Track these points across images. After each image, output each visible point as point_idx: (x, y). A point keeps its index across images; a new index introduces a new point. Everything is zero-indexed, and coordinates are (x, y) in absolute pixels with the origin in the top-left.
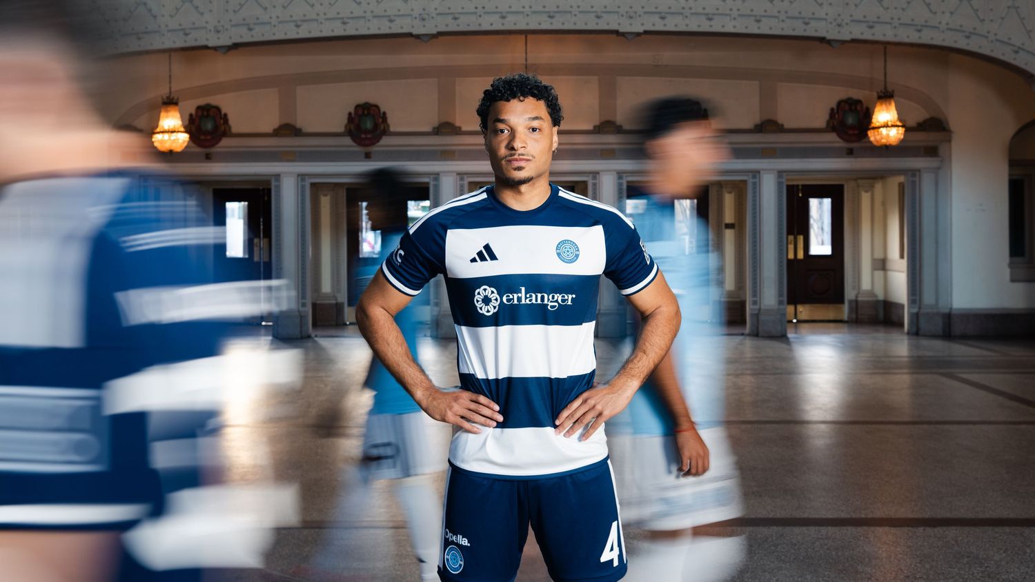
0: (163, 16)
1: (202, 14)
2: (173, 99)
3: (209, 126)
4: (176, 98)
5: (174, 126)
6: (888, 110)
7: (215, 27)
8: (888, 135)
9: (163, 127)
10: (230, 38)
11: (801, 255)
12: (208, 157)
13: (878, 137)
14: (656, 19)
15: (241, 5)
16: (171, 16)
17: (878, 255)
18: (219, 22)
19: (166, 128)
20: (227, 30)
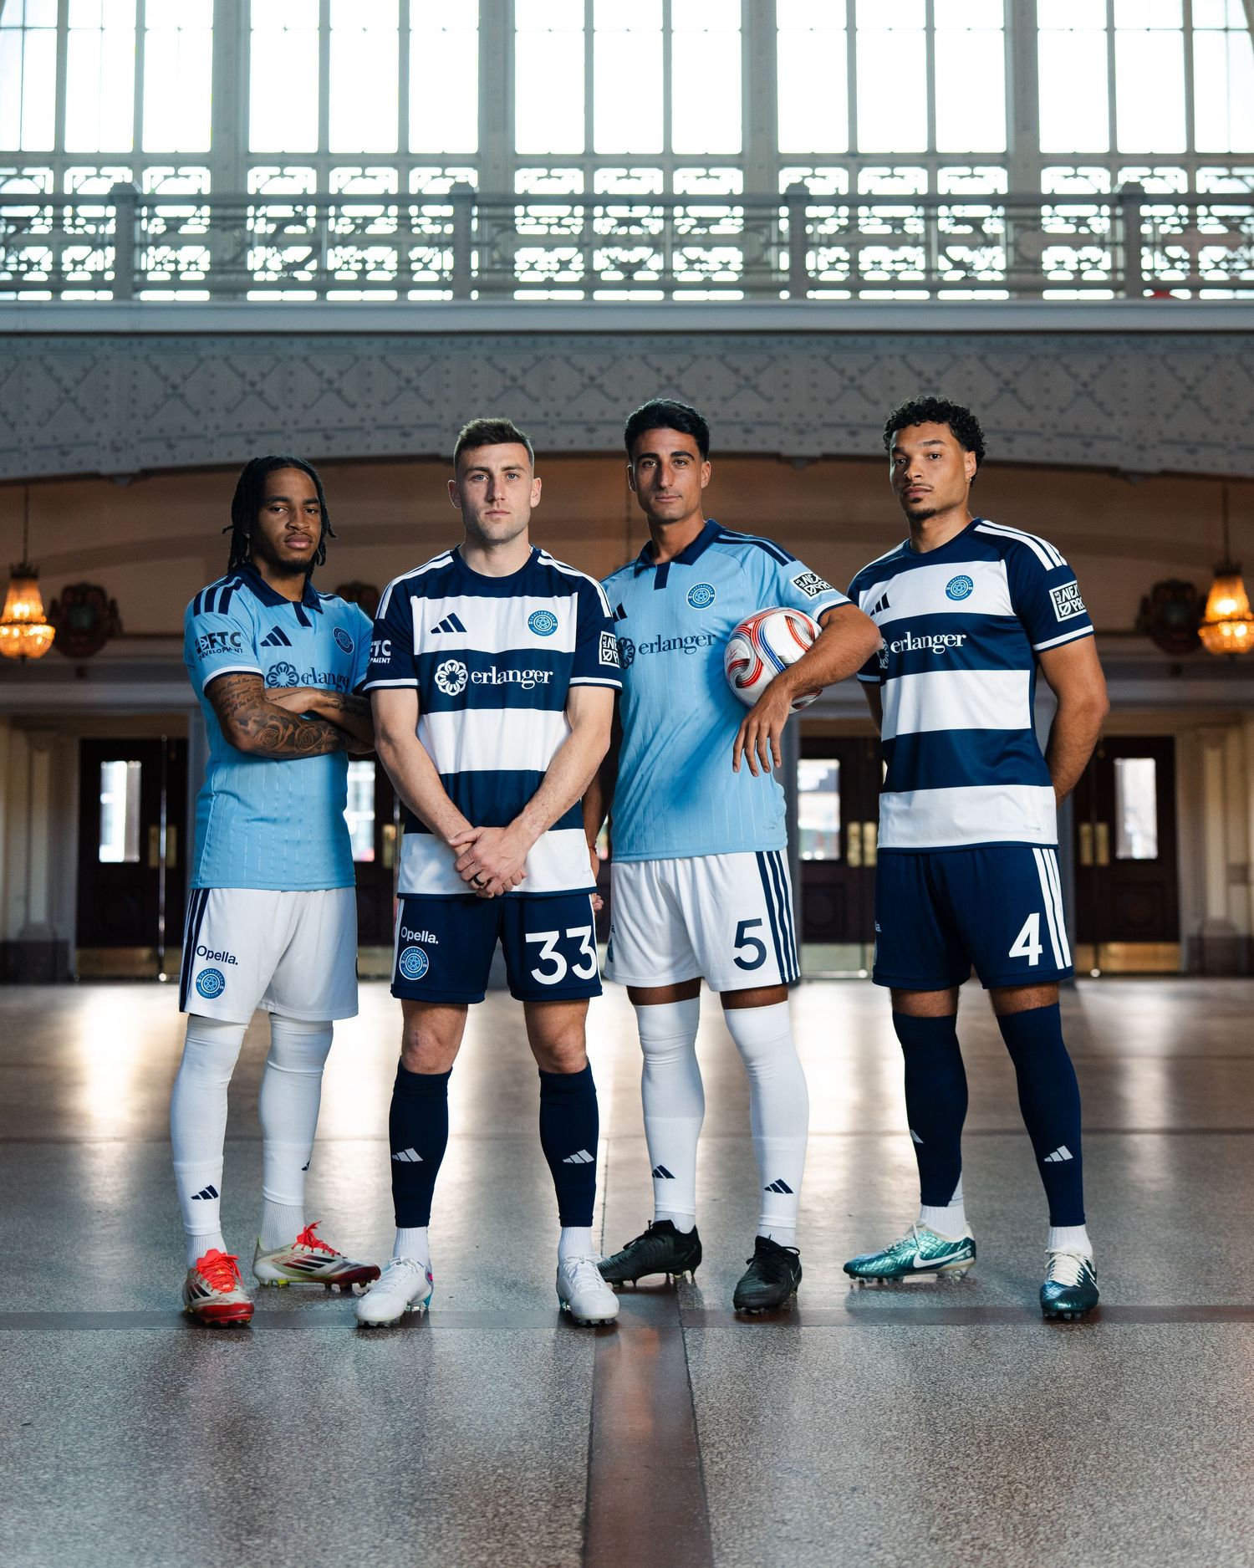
0: (27, 423)
1: (91, 421)
2: (29, 568)
3: (85, 621)
4: (33, 569)
5: (31, 614)
6: (1231, 594)
7: (113, 443)
8: (1233, 635)
9: (12, 615)
10: (138, 459)
11: (1103, 858)
12: (81, 674)
13: (1217, 640)
14: (842, 435)
15: (157, 407)
16: (40, 424)
17: (1236, 858)
18: (119, 433)
19: (17, 616)
20: (132, 447)
